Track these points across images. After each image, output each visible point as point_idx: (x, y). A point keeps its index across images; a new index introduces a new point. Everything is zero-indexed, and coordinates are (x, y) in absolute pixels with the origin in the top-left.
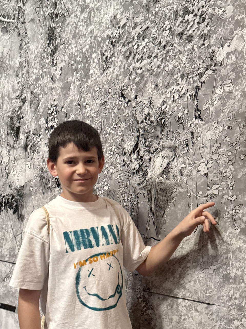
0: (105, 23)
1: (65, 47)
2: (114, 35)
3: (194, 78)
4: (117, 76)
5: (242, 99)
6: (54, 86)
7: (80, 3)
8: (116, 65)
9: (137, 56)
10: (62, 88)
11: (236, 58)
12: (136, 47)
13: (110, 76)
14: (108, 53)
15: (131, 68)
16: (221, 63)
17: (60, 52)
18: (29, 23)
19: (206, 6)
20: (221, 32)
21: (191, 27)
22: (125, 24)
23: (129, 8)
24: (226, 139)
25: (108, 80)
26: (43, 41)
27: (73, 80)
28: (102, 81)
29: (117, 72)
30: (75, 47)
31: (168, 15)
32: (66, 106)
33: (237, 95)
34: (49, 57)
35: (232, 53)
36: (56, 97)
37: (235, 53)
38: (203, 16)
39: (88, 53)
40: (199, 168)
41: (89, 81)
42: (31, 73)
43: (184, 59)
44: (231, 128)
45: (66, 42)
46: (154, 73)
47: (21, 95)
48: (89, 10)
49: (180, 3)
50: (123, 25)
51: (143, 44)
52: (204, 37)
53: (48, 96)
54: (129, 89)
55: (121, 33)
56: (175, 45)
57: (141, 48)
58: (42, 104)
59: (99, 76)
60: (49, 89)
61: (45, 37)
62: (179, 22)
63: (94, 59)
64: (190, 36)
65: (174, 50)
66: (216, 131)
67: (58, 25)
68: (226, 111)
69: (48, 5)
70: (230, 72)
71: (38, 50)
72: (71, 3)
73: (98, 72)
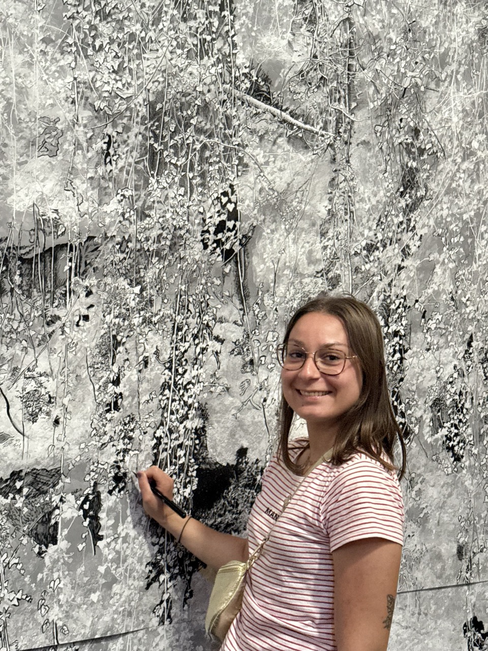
18: (358, 145)
32: (423, 299)
34: (401, 215)
36: (407, 283)
47: (329, 271)
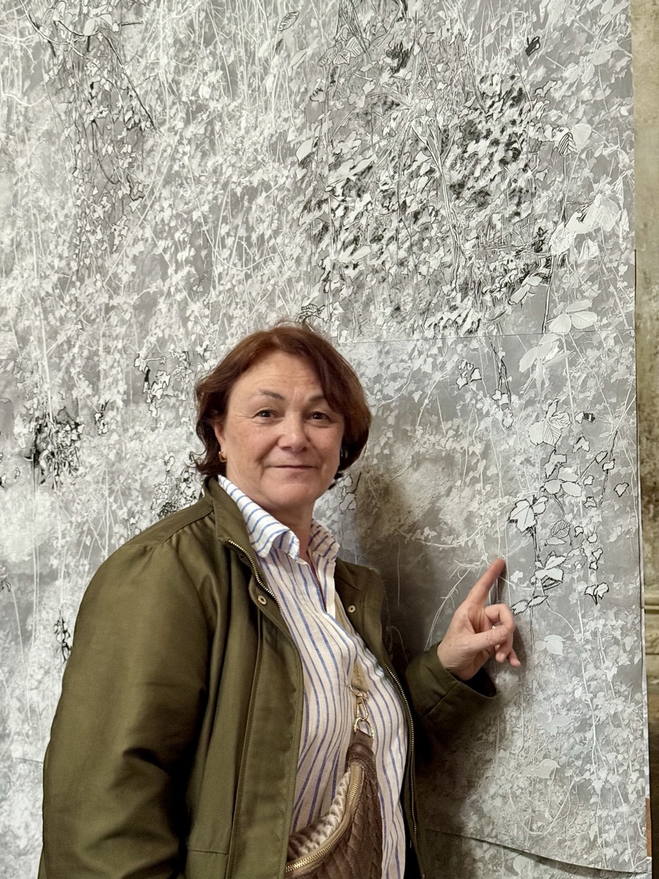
0: (251, 150)
1: (145, 206)
2: (281, 181)
3: (494, 294)
4: (289, 280)
5: (617, 349)
6: (113, 303)
7: (184, 99)
8: (287, 256)
9: (344, 236)
10: (135, 308)
11: (601, 249)
12: (340, 212)
13: (272, 282)
14: (266, 224)
15: (328, 264)
16: (563, 260)
17: (131, 217)
19: (522, 120)
20: (560, 186)
21: (484, 170)
22: (308, 156)
23: (320, 118)
24: (579, 445)
25: (266, 290)
26: (82, 189)
27: (165, 289)
28: (250, 293)
29: (290, 272)
30: (170, 205)
31: (424, 139)
33: (605, 339)
35: (589, 235)
37: (597, 236)
38: (515, 145)
39: (206, 222)
40: (513, 513)
41: (213, 293)
42: (44, 267)
43: (468, 247)
44: (593, 419)
45: (146, 194)
46: (390, 279)
48: (208, 117)
49: (454, 113)
50: (305, 158)
51: (359, 206)
52: (518, 195)
53: (98, 328)
54: (324, 315)
55: (299, 177)
56: (442, 212)
57: (352, 215)
58: (81, 347)
59: (240, 282)
60: (101, 309)
61: (87, 179)
62: (453, 158)
63: (223, 239)
64: (481, 192)
65: (441, 226)
66: (554, 425)
67: (124, 150)
68: (580, 377)
69: (92, 98)
70: (586, 282)
71: (66, 211)
72: (158, 98)
73: (238, 272)
